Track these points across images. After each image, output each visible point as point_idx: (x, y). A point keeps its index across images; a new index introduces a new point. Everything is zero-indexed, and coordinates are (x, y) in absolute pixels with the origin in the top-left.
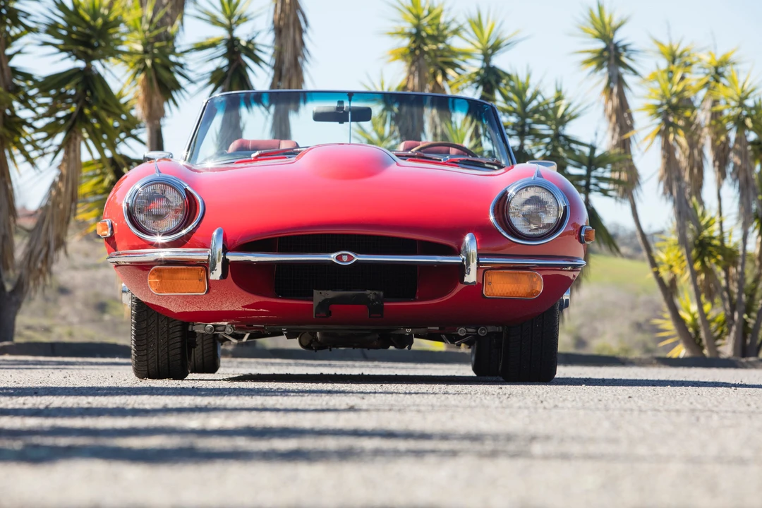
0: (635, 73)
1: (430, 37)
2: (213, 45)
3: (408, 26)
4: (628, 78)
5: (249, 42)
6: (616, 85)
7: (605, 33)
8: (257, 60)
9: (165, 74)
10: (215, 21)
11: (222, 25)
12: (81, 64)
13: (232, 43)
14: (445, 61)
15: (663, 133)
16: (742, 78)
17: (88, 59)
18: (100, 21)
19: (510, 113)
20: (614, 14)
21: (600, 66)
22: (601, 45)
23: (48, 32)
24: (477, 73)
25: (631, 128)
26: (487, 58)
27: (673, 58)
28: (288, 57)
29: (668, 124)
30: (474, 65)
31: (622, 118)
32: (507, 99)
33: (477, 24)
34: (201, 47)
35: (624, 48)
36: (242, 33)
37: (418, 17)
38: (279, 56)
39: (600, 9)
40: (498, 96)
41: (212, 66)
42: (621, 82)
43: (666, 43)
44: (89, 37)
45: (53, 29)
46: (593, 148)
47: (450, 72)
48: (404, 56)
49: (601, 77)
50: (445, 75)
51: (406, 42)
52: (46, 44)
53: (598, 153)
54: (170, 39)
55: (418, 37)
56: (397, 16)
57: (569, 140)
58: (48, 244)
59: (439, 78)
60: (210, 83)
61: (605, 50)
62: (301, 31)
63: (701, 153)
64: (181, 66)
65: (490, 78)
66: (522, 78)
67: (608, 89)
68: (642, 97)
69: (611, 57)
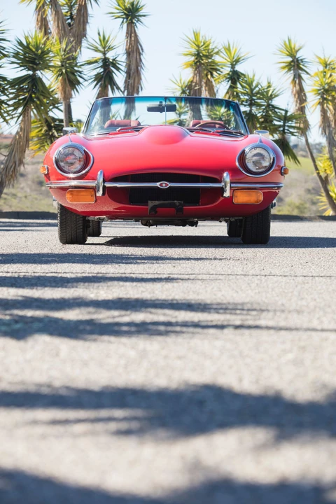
0: (308, 73)
1: (204, 56)
2: (96, 62)
3: (194, 51)
4: (304, 76)
5: (114, 60)
6: (298, 79)
7: (292, 53)
8: (118, 69)
9: (72, 77)
10: (96, 50)
11: (100, 51)
12: (31, 73)
13: (105, 61)
14: (213, 68)
15: (321, 104)
17: (34, 70)
18: (40, 51)
19: (245, 94)
20: (296, 44)
21: (289, 70)
22: (290, 59)
23: (14, 57)
24: (228, 74)
25: (305, 100)
26: (233, 66)
27: (326, 65)
28: (133, 67)
29: (324, 99)
30: (227, 70)
31: (301, 96)
32: (243, 87)
33: (228, 49)
34: (90, 63)
35: (302, 60)
36: (110, 55)
37: (198, 46)
38: (129, 66)
39: (289, 41)
40: (239, 85)
41: (95, 72)
42: (300, 77)
43: (322, 57)
44: (35, 59)
45: (16, 55)
46: (286, 111)
47: (215, 73)
48: (191, 65)
49: (290, 75)
50: (212, 75)
51: (193, 58)
52: (13, 63)
53: (289, 114)
54: (75, 59)
55: (198, 56)
56: (188, 46)
57: (273, 106)
58: (15, 163)
59: (209, 77)
60: (94, 81)
61: (292, 61)
62: (140, 54)
64: (80, 72)
65: (235, 77)
66: (251, 76)
67: (294, 81)
68: (311, 85)
69: (295, 65)
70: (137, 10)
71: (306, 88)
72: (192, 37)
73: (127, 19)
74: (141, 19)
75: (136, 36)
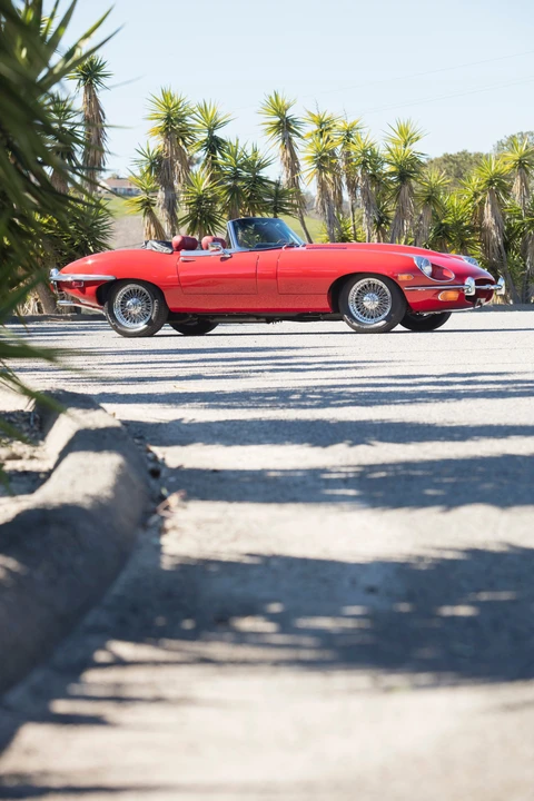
0: (299, 136)
1: (176, 120)
3: (163, 114)
4: (295, 139)
5: (71, 130)
6: (288, 144)
7: (280, 112)
8: (76, 141)
14: (184, 132)
15: (318, 174)
16: (364, 137)
20: (285, 99)
21: (277, 133)
22: (279, 119)
24: (205, 141)
25: (298, 169)
26: (210, 132)
27: (321, 124)
28: (93, 137)
29: (321, 168)
30: (203, 136)
31: (293, 164)
32: (224, 157)
33: (204, 111)
35: (292, 120)
36: (67, 125)
37: (168, 107)
38: (89, 137)
39: (276, 96)
40: (218, 155)
42: (291, 142)
43: (316, 114)
46: (278, 185)
47: (188, 140)
48: (161, 132)
49: (279, 139)
50: (183, 140)
51: (162, 123)
53: (280, 189)
55: (168, 119)
56: (154, 107)
57: (260, 178)
59: (181, 143)
61: (280, 122)
62: (101, 121)
63: (340, 182)
65: (214, 145)
66: (234, 143)
67: (283, 146)
68: (305, 151)
69: (285, 127)
70: (98, 68)
71: (300, 156)
72: (161, 98)
73: (85, 80)
74: (102, 79)
75: (96, 100)
